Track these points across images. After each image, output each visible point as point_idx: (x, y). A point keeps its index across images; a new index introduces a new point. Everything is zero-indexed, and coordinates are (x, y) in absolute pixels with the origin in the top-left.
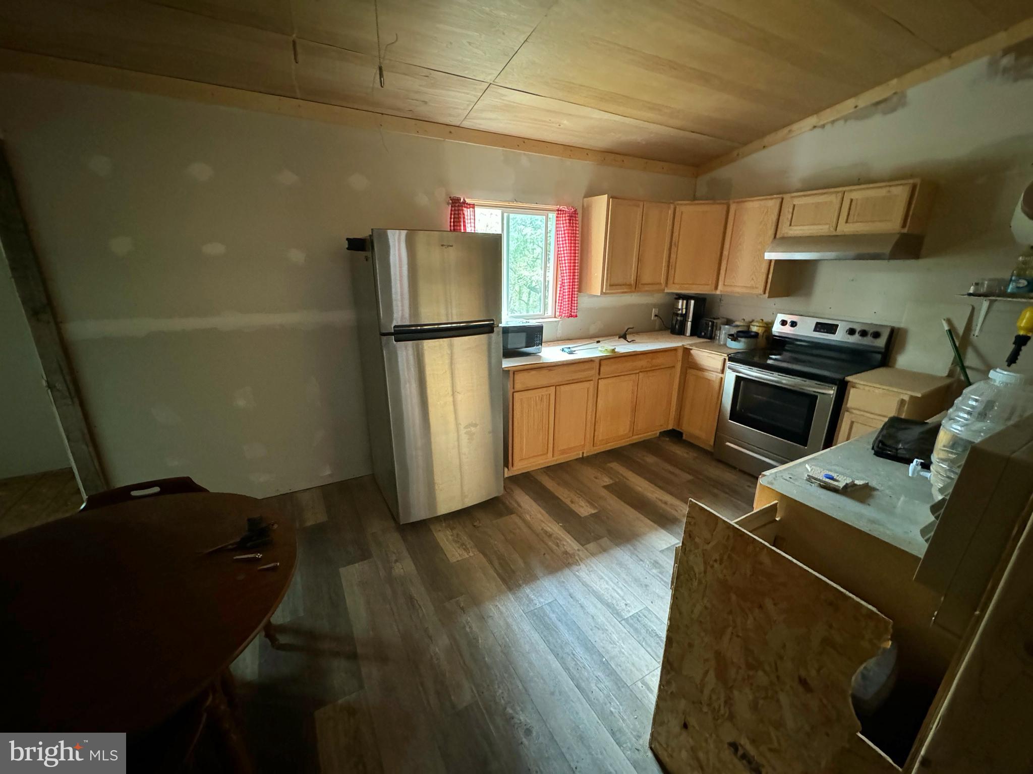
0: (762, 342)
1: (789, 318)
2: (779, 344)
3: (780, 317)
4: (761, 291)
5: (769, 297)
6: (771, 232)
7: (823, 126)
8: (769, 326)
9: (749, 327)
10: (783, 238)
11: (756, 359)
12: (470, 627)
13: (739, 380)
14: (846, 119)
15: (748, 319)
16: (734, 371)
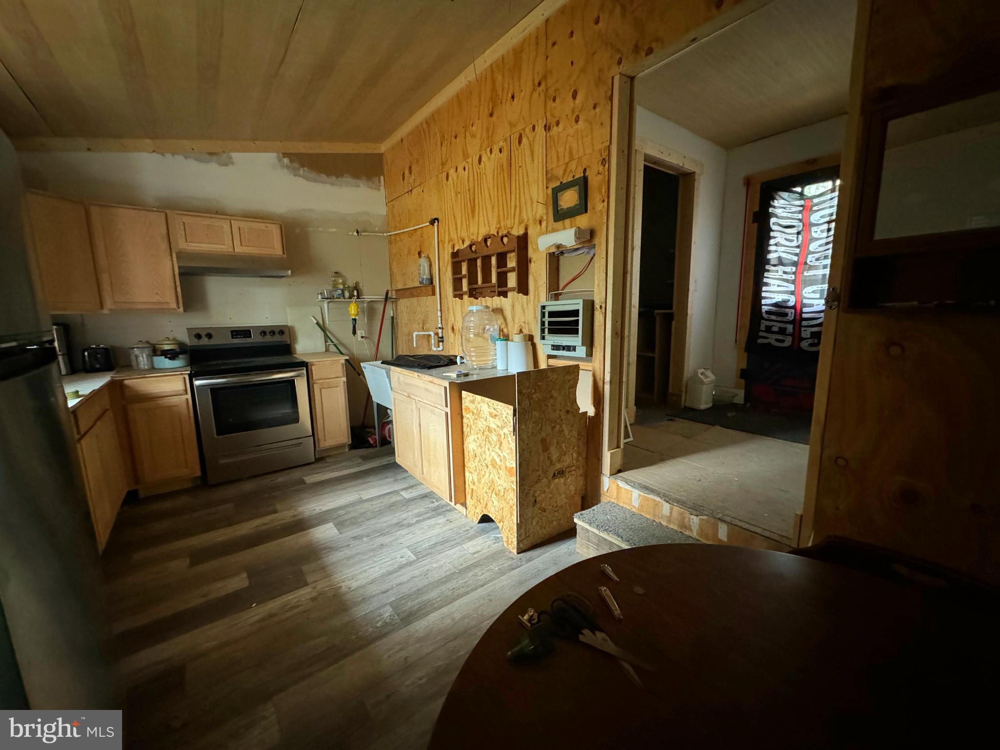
1: (203, 332)
4: (174, 305)
5: (185, 311)
6: (164, 246)
7: (163, 154)
12: (421, 679)
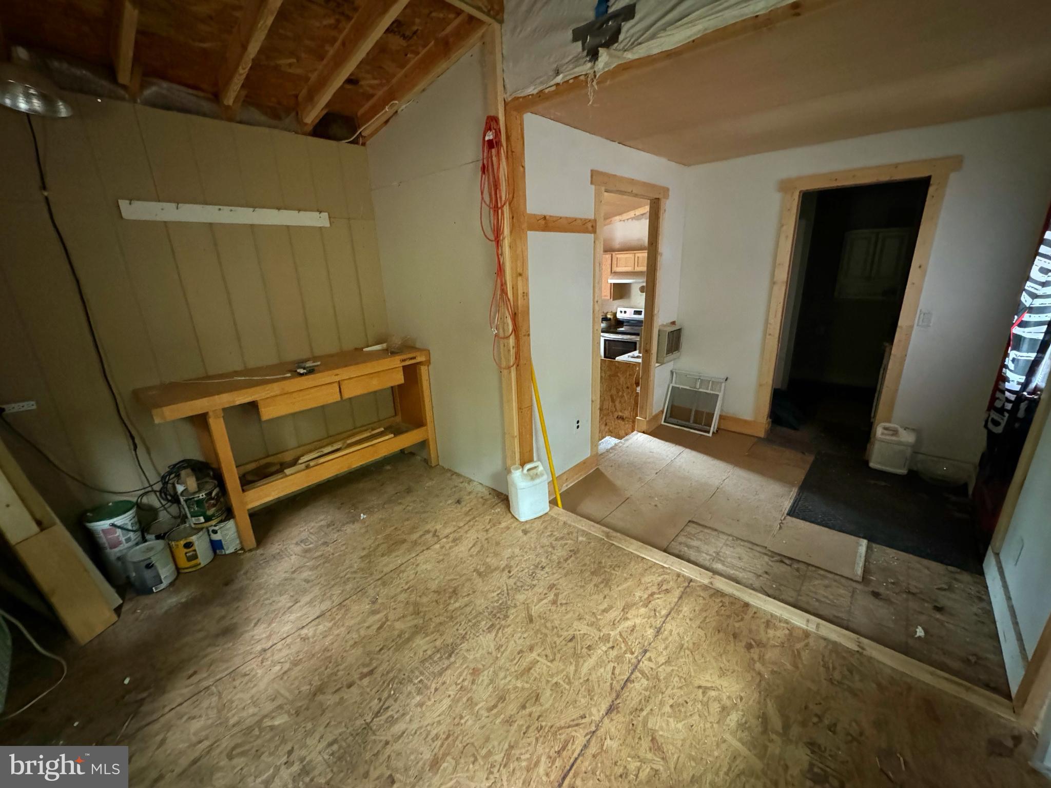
0: (613, 322)
1: (623, 310)
2: (620, 323)
3: (619, 310)
4: (609, 298)
5: (613, 300)
6: (609, 270)
7: (624, 221)
8: (615, 315)
9: (606, 316)
10: (615, 272)
11: (612, 330)
13: (605, 340)
14: (632, 219)
15: (605, 312)
16: (603, 337)
